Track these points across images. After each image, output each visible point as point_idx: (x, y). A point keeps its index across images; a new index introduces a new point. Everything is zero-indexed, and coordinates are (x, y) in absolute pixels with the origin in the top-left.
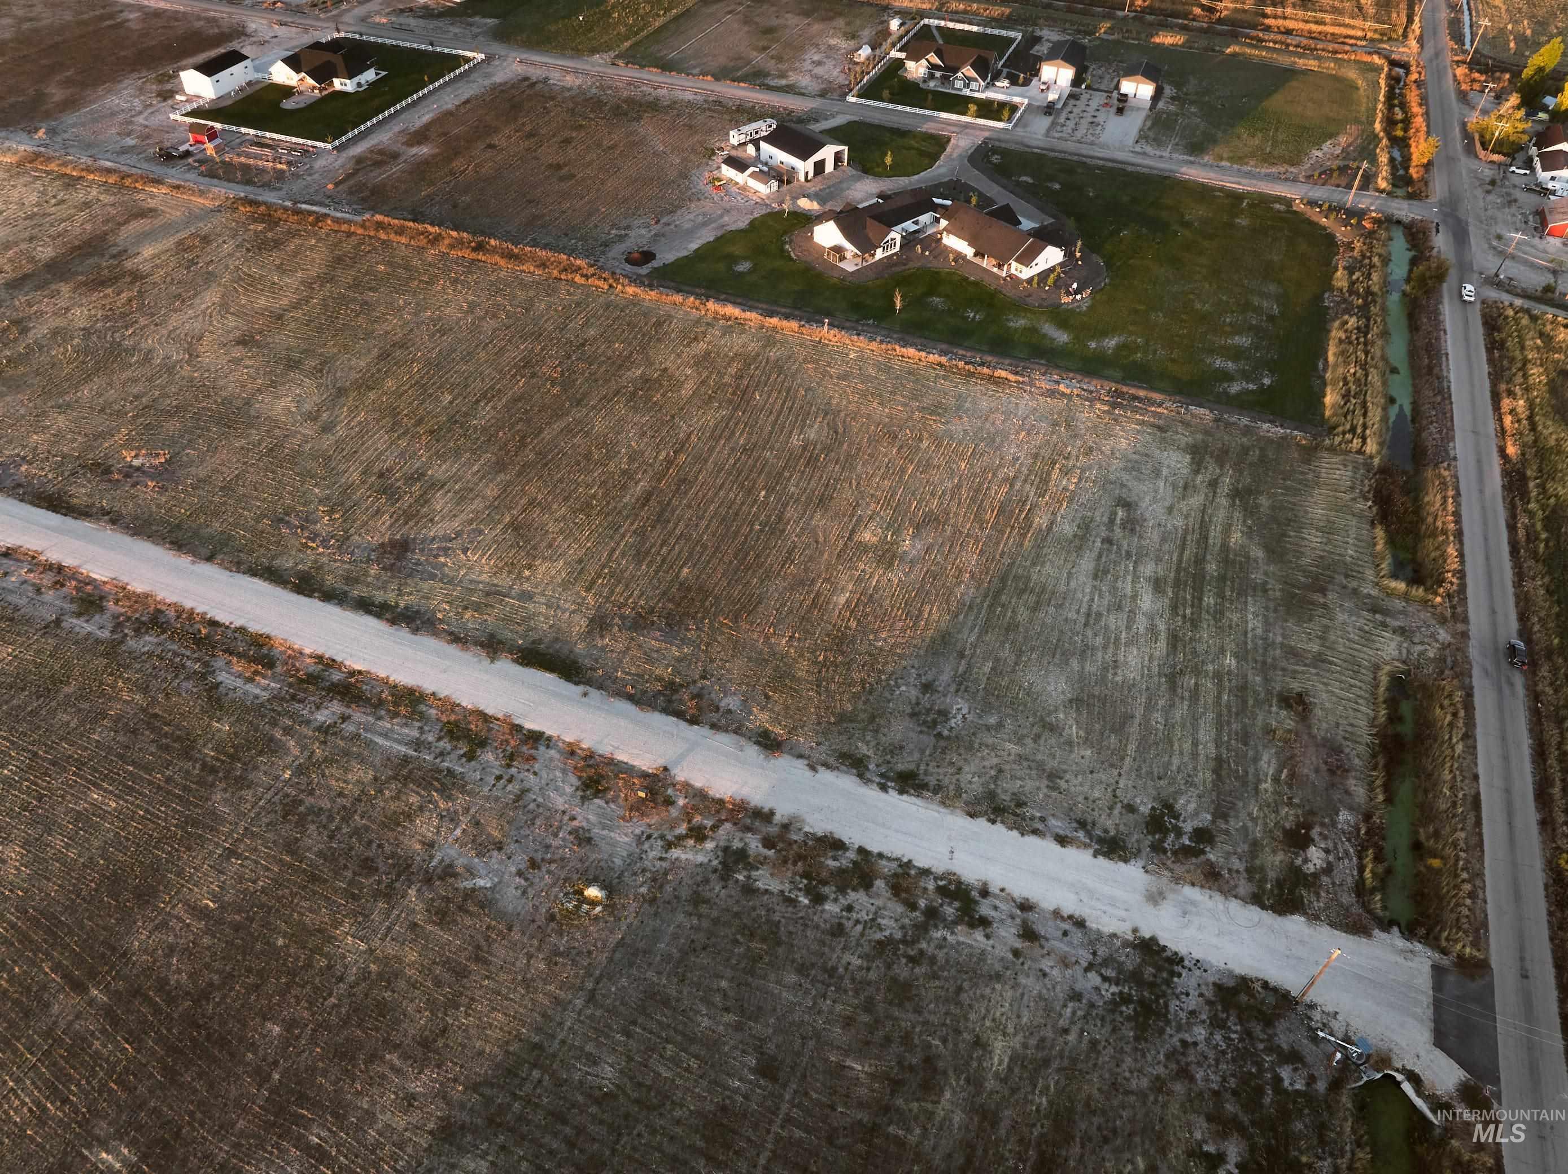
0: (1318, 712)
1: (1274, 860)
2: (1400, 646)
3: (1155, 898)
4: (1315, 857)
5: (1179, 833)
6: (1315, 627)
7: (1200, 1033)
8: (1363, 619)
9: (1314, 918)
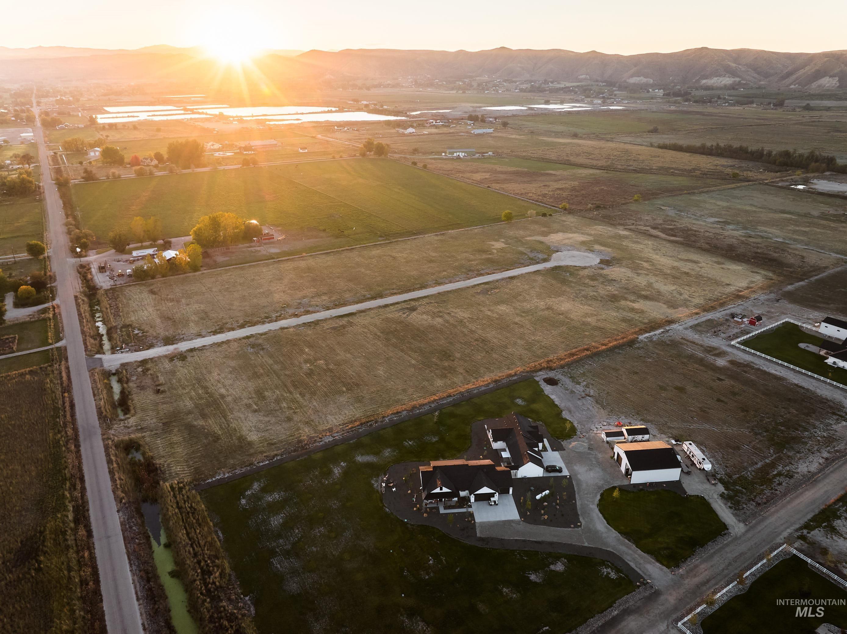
0: (151, 393)
1: (149, 366)
2: (128, 423)
3: (175, 349)
4: (140, 369)
5: (177, 359)
6: (162, 413)
7: (154, 341)
8: (144, 424)
9: (136, 362)
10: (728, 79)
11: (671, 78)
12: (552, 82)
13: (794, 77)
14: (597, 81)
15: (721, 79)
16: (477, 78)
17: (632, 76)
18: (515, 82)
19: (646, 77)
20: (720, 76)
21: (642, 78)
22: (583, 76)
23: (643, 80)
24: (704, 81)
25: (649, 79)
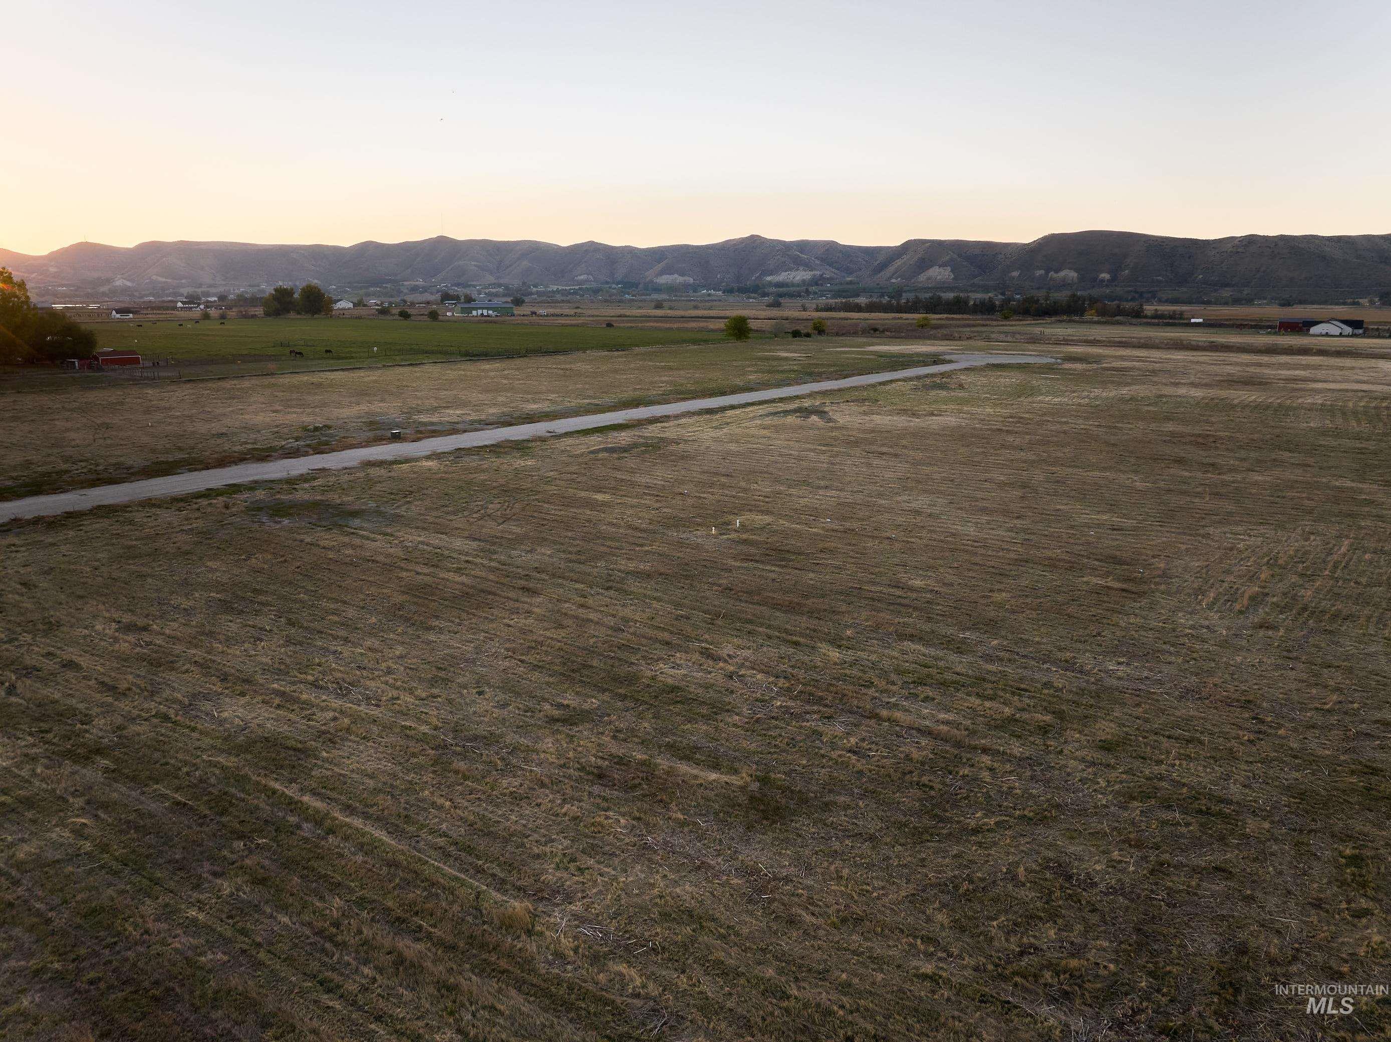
10: (804, 273)
11: (718, 276)
12: (535, 286)
13: (891, 269)
14: (607, 283)
15: (793, 273)
16: (406, 283)
17: (662, 273)
18: (474, 286)
19: (682, 275)
20: (791, 269)
21: (676, 276)
22: (583, 277)
23: (678, 279)
24: (769, 278)
25: (686, 278)
